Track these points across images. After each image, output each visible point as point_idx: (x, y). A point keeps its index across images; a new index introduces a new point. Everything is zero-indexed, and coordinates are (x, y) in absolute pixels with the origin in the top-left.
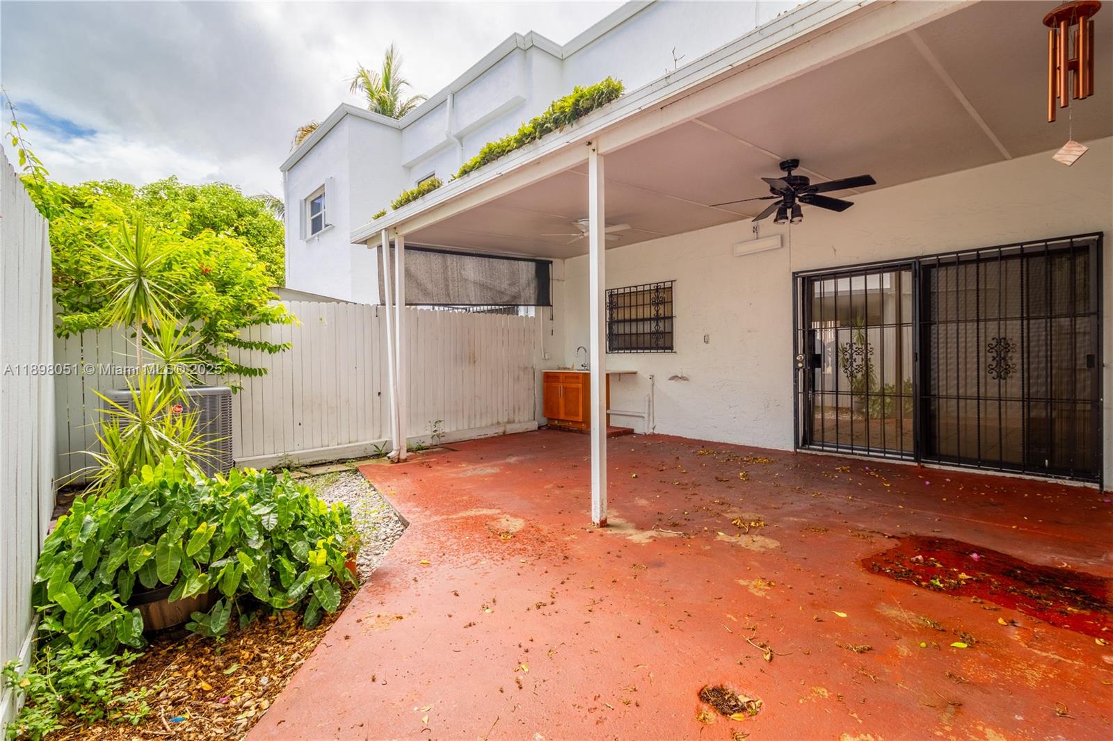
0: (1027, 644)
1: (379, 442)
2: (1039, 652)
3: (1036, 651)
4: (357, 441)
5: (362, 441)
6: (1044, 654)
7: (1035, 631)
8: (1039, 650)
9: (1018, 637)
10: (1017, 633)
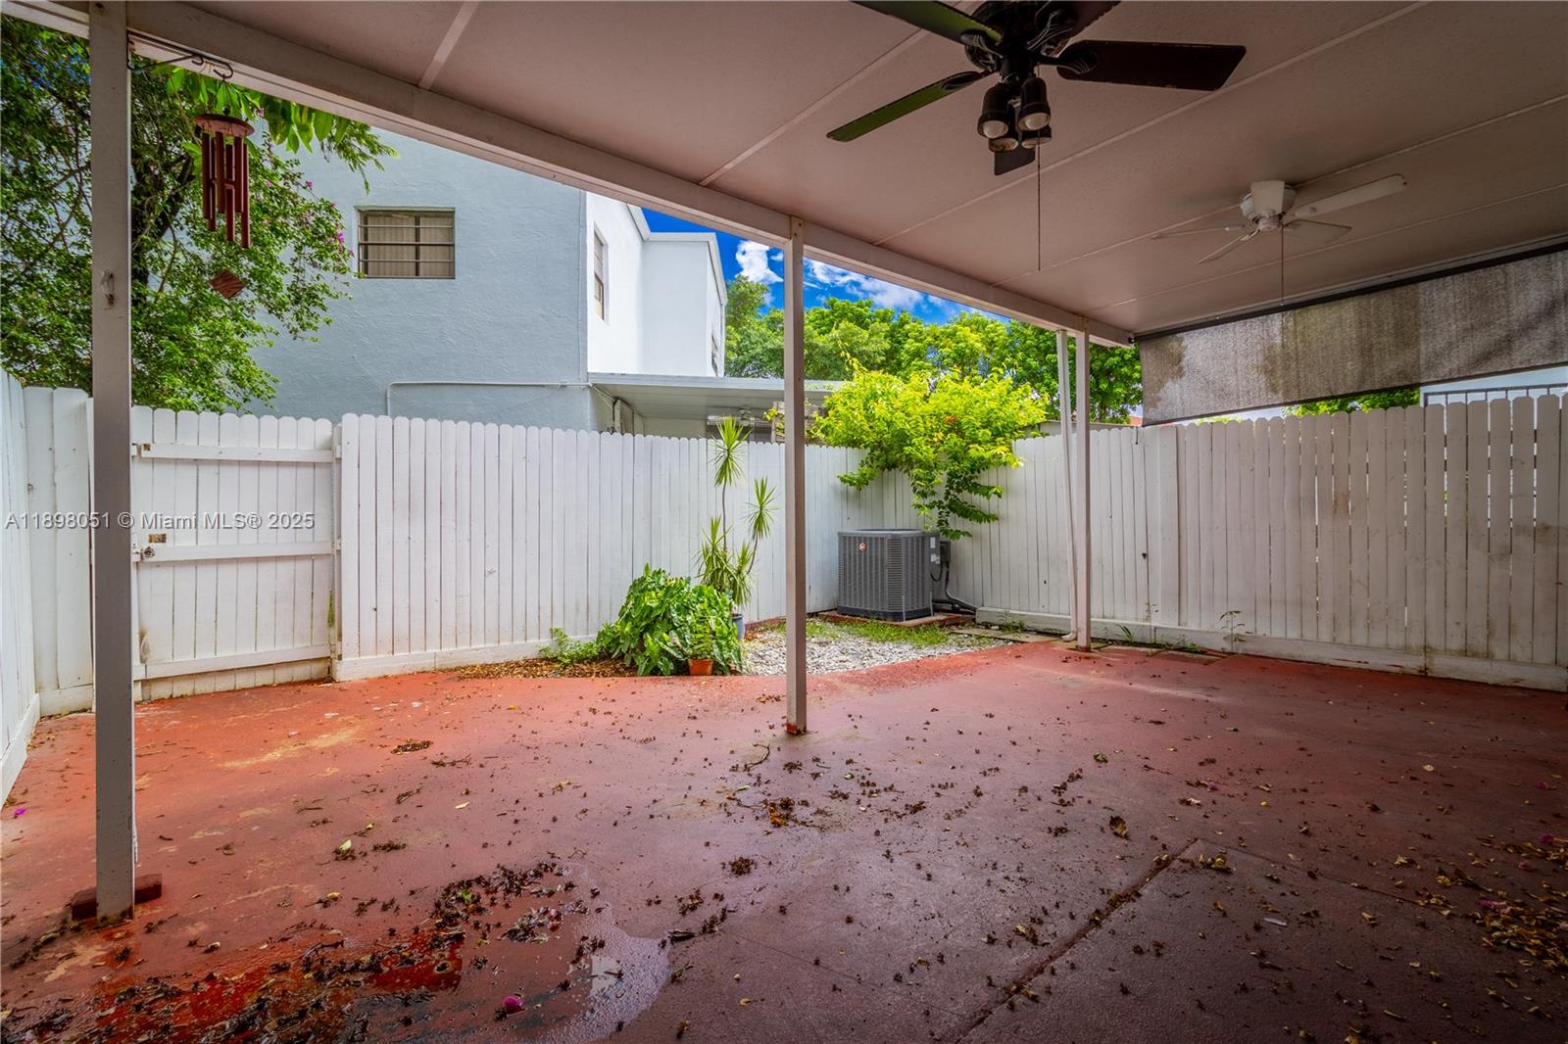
0: (291, 889)
1: (1133, 625)
2: (274, 888)
3: (278, 887)
4: (1113, 618)
5: (1122, 619)
6: (268, 890)
7: (295, 912)
8: (275, 891)
9: (305, 892)
10: (310, 896)
